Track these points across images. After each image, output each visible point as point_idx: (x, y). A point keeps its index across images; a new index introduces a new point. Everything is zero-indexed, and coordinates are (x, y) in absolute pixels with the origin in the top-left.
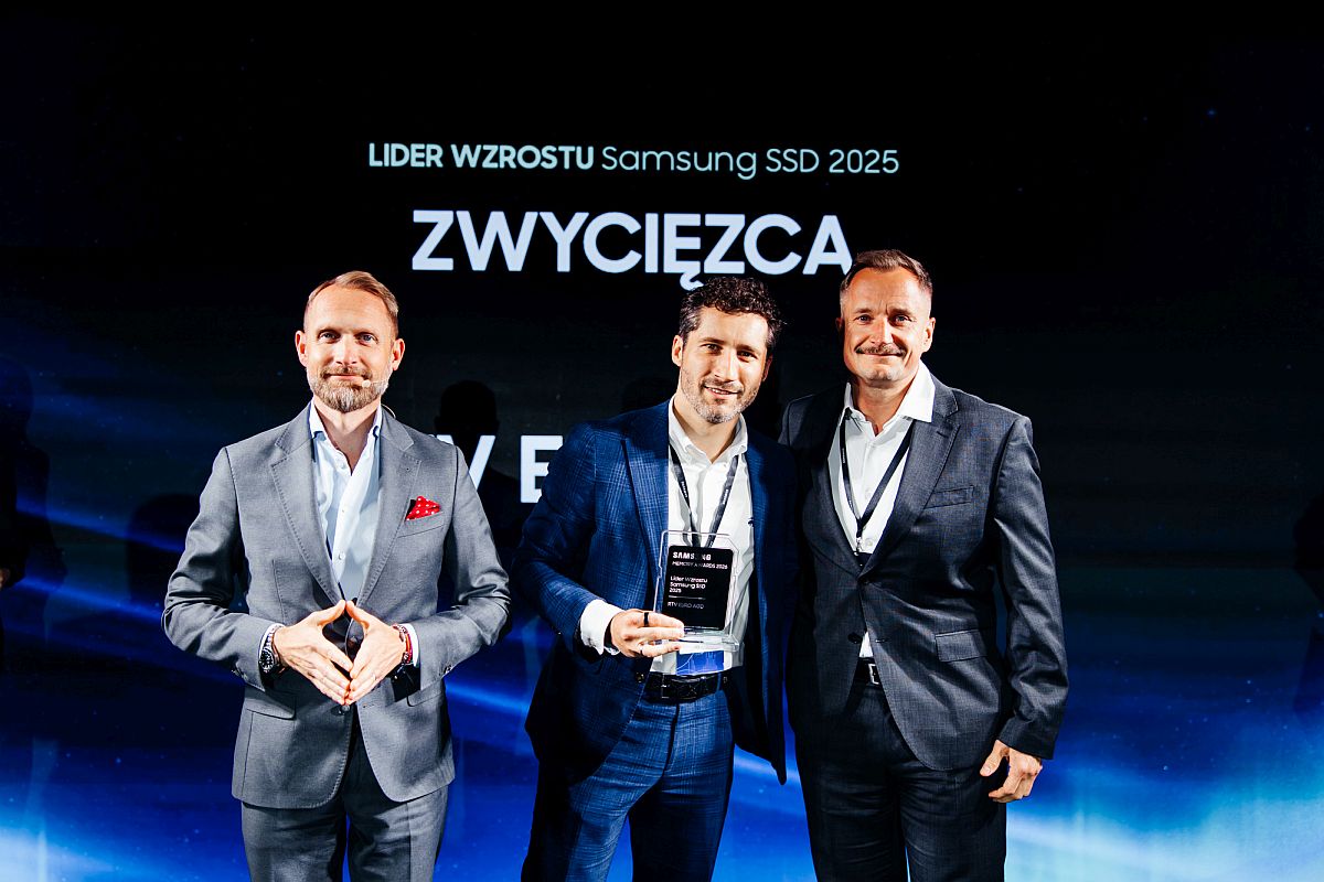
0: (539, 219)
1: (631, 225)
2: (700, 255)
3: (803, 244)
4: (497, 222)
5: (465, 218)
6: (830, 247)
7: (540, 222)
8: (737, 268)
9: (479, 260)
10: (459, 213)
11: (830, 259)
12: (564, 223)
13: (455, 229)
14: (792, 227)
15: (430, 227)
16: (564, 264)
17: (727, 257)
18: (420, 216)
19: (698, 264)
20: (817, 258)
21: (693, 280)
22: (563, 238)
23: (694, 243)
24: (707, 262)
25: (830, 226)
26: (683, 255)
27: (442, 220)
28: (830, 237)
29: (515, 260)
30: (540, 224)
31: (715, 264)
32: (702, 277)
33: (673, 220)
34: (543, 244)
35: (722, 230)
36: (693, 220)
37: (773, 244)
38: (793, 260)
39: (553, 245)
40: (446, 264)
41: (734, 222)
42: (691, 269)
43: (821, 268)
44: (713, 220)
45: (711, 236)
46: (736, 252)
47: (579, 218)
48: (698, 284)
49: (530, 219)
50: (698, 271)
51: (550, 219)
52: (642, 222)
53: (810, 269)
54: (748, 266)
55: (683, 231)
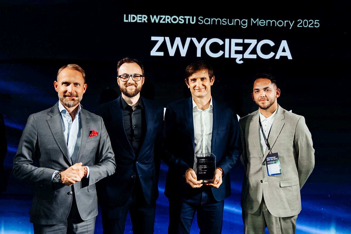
0: (191, 39)
1: (221, 42)
2: (242, 52)
3: (275, 49)
4: (178, 40)
5: (167, 39)
6: (284, 50)
7: (191, 41)
8: (254, 56)
9: (172, 52)
10: (166, 38)
11: (284, 54)
12: (199, 42)
13: (164, 43)
14: (272, 44)
15: (156, 42)
16: (199, 54)
17: (251, 53)
18: (153, 38)
19: (242, 55)
20: (280, 54)
21: (240, 60)
22: (199, 46)
23: (240, 48)
24: (244, 55)
25: (284, 44)
26: (237, 52)
27: (160, 40)
28: (284, 47)
29: (183, 53)
30: (192, 41)
31: (247, 55)
32: (243, 59)
33: (234, 41)
34: (192, 48)
35: (250, 44)
36: (240, 41)
37: (266, 49)
38: (272, 54)
39: (195, 48)
40: (161, 54)
41: (254, 42)
42: (239, 56)
43: (281, 57)
44: (247, 41)
45: (246, 46)
46: (254, 52)
47: (204, 40)
48: (242, 62)
49: (188, 40)
50: (241, 57)
51: (195, 40)
52: (224, 41)
53: (277, 57)
54: (258, 56)
55: (237, 45)
